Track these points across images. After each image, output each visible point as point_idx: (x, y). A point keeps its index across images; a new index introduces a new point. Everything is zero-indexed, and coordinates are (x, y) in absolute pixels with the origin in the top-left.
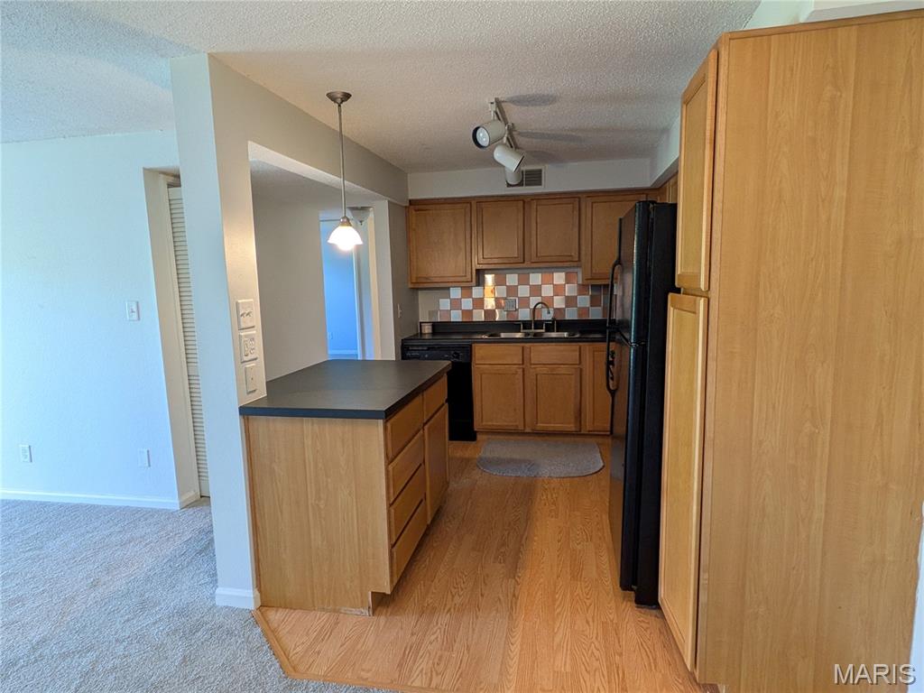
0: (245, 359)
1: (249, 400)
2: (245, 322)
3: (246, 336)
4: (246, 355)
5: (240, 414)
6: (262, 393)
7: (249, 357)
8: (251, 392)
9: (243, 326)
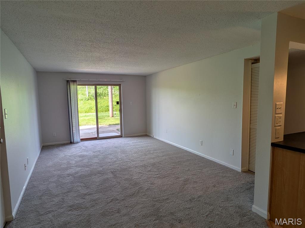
0: (276, 125)
1: (276, 141)
2: (278, 111)
3: (278, 117)
4: (277, 124)
5: (271, 145)
6: (281, 139)
7: (278, 125)
8: (277, 138)
9: (277, 112)
